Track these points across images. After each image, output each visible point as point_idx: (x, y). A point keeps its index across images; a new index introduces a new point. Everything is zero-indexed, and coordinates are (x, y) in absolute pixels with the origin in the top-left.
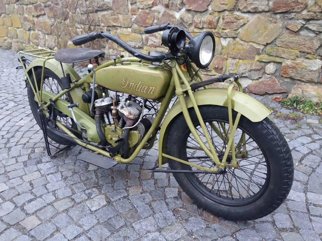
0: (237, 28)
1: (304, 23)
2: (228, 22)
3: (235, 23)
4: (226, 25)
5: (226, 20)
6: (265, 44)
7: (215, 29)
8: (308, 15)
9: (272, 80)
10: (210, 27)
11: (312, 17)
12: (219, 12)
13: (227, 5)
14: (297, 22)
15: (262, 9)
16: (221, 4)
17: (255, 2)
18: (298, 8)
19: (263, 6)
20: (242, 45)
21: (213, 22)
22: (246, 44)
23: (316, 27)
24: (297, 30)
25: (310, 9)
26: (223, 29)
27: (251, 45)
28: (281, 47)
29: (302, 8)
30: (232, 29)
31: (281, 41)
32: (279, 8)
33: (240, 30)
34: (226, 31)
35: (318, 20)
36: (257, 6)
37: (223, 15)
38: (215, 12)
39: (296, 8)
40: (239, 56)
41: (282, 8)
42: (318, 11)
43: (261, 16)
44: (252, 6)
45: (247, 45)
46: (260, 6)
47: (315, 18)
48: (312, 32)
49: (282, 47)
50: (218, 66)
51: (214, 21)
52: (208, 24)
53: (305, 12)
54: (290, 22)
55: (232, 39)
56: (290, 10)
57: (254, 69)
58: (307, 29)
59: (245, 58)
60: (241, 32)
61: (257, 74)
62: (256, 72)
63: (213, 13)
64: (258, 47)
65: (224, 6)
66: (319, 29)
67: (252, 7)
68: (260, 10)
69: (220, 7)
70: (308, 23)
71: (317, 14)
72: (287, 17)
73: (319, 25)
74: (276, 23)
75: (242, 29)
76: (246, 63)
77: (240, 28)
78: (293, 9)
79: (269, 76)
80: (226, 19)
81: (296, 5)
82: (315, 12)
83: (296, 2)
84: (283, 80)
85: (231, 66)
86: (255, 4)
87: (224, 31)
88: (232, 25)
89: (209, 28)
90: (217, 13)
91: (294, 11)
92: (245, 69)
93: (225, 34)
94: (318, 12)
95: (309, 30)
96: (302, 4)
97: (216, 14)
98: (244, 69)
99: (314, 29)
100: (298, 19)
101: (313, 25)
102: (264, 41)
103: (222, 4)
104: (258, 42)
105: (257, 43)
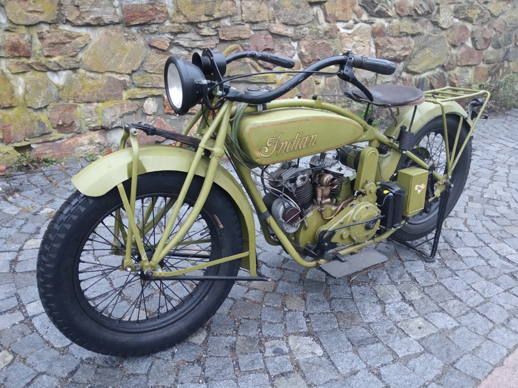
0: (75, 53)
1: (172, 37)
2: (54, 44)
3: (68, 45)
4: (51, 49)
5: (48, 41)
6: (130, 72)
7: (28, 57)
8: (173, 27)
9: (158, 122)
10: (17, 54)
11: (180, 29)
12: (28, 26)
13: (42, 13)
14: (163, 36)
15: (109, 20)
16: (28, 12)
17: (95, 9)
18: (160, 18)
19: (108, 14)
20: (93, 79)
21: (22, 46)
22: (100, 76)
23: (187, 42)
24: (167, 48)
25: (174, 19)
26: (47, 56)
27: (109, 78)
28: (154, 73)
29: (164, 17)
30: (66, 54)
31: (151, 65)
32: (135, 18)
33: (80, 55)
34: (56, 59)
35: (185, 33)
36: (100, 16)
37: (39, 31)
38: (20, 27)
39: (157, 17)
40: (95, 97)
41: (138, 18)
42: (184, 21)
43: (109, 31)
44: (90, 15)
45: (103, 78)
46: (104, 15)
47: (183, 31)
48: (183, 49)
49: (156, 74)
50: (62, 121)
51: (22, 42)
52: (11, 50)
53: (168, 23)
54: (153, 37)
55: (70, 72)
56: (150, 21)
57: (127, 112)
58: (178, 45)
59: (106, 99)
60: (83, 58)
61: (134, 119)
62: (131, 116)
63: (15, 28)
64: (122, 79)
65: (36, 15)
66: (192, 44)
67: (92, 16)
68: (107, 22)
69: (28, 17)
70: (176, 38)
71: (184, 25)
72: (148, 30)
73: (189, 40)
74: (135, 41)
75: (83, 53)
76: (112, 105)
77: (80, 51)
78: (154, 19)
79: (152, 117)
80: (49, 39)
81: (156, 14)
82: (180, 24)
83: (154, 10)
84: (170, 119)
85: (89, 115)
86: (95, 12)
87: (52, 60)
88: (63, 48)
89: (14, 57)
90: (23, 27)
91: (155, 22)
92: (115, 116)
93: (56, 65)
94: (184, 23)
95: (179, 47)
96: (162, 12)
97: (23, 30)
98: (113, 116)
99: (186, 44)
100: (163, 33)
101: (184, 40)
102: (127, 69)
103: (31, 12)
104: (120, 70)
105: (117, 73)
